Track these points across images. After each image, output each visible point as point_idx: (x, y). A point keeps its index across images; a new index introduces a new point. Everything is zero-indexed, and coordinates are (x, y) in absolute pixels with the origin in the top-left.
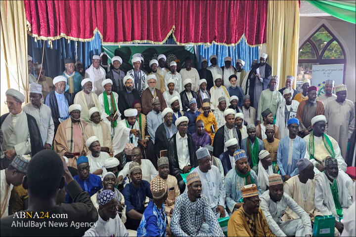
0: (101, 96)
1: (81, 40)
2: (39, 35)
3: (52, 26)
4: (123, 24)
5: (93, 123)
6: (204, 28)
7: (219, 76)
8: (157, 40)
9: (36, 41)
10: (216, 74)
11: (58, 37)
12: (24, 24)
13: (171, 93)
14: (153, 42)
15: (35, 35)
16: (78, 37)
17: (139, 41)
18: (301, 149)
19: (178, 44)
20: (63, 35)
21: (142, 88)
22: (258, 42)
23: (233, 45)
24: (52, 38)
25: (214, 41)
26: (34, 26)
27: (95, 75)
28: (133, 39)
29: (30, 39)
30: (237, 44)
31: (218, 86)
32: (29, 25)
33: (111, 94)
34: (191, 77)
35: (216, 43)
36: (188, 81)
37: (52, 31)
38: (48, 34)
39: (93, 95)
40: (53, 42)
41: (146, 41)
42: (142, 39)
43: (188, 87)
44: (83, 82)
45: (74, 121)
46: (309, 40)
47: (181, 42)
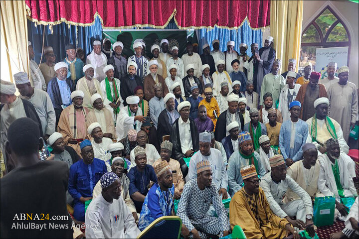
0: (103, 82)
1: (81, 25)
2: (39, 20)
3: (52, 11)
4: (124, 8)
5: (95, 110)
6: (206, 11)
7: (222, 62)
8: (158, 24)
9: (36, 26)
10: (218, 59)
11: (59, 22)
12: (23, 9)
13: (173, 79)
14: (154, 26)
15: (35, 20)
16: (79, 21)
17: (140, 26)
18: (304, 132)
19: (180, 27)
20: (63, 19)
21: (144, 74)
22: (261, 25)
23: (236, 28)
24: (52, 23)
25: (216, 25)
26: (34, 10)
27: (96, 61)
28: (134, 23)
29: (30, 24)
30: (240, 27)
31: (221, 72)
32: (29, 9)
33: (113, 80)
34: (193, 62)
35: (218, 27)
36: (190, 66)
37: (52, 16)
38: (49, 19)
39: (95, 82)
40: (54, 27)
41: (147, 25)
42: (143, 23)
43: (190, 72)
44: (85, 68)
45: (76, 108)
46: (313, 23)
47: (182, 26)
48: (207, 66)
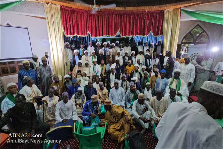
0: (91, 56)
1: (83, 36)
2: (68, 35)
3: (72, 32)
4: (99, 29)
6: (133, 29)
7: (142, 50)
8: (112, 35)
9: (66, 37)
10: (140, 49)
11: (74, 36)
12: (62, 31)
13: (119, 56)
14: (110, 36)
15: (66, 35)
16: (82, 35)
17: (105, 36)
18: (166, 85)
19: (121, 36)
20: (76, 35)
21: (107, 54)
22: (158, 34)
23: (146, 36)
24: (72, 36)
25: (137, 35)
26: (66, 31)
28: (103, 35)
29: (64, 36)
30: (147, 35)
31: (140, 54)
32: (64, 31)
33: (95, 56)
35: (138, 36)
37: (72, 33)
38: (71, 35)
39: (88, 57)
40: (73, 37)
41: (108, 36)
42: (106, 35)
44: (85, 52)
46: (190, 33)
47: (122, 35)
48: (134, 52)
